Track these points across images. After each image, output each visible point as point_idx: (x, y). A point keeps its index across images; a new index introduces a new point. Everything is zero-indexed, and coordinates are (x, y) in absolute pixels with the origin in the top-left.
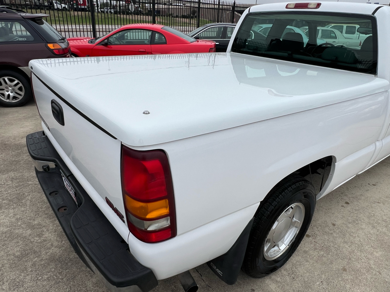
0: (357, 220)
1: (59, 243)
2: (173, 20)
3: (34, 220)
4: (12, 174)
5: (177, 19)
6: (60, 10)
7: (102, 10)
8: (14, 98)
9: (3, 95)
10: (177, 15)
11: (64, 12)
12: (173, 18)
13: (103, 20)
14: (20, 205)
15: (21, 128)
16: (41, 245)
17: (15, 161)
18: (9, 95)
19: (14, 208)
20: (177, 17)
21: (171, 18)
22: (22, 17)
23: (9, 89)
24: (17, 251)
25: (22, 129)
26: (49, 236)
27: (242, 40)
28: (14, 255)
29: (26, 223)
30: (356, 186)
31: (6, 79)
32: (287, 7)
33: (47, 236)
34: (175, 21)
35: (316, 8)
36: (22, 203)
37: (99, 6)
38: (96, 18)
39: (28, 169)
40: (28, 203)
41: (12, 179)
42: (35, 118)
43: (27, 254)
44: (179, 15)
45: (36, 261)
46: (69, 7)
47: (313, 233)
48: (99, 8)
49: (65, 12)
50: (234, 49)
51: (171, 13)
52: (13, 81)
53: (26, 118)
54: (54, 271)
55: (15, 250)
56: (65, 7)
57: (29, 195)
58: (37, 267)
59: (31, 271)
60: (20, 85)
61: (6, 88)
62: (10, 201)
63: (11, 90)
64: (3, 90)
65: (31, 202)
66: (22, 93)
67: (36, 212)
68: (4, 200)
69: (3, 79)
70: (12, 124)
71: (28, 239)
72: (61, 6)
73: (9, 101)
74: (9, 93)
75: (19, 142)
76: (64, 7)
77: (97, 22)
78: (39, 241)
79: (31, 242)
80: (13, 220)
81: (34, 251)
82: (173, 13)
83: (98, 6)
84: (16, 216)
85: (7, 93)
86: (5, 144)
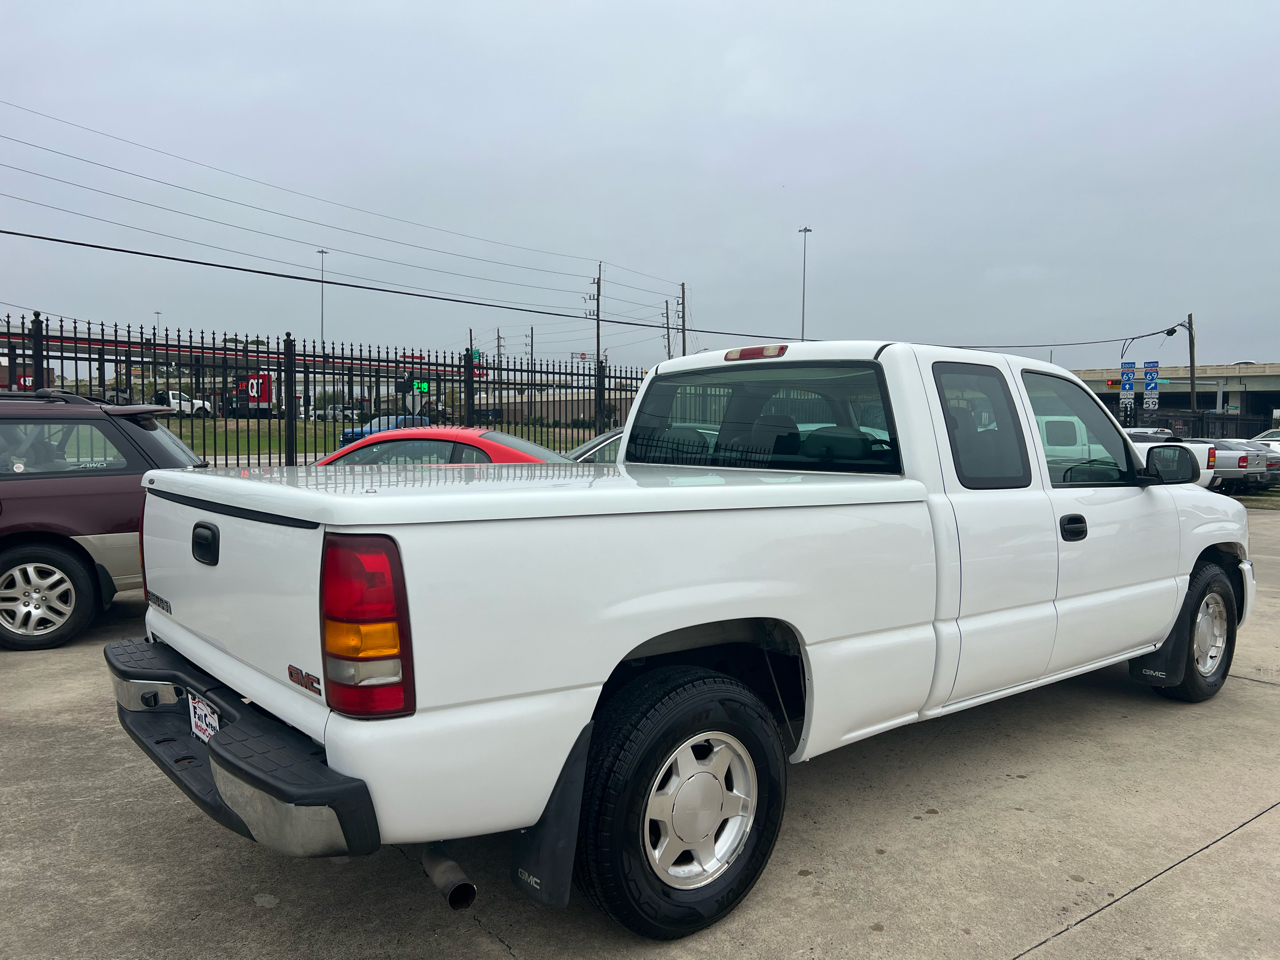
0: (947, 842)
1: (152, 905)
2: (545, 435)
3: (88, 866)
4: (30, 785)
5: (557, 430)
6: (188, 416)
7: (318, 412)
8: (43, 622)
9: (12, 614)
10: (557, 418)
11: (198, 423)
12: (545, 429)
13: (320, 441)
14: (50, 841)
15: (53, 693)
16: (104, 910)
17: (37, 759)
18: (29, 614)
19: (34, 848)
20: (556, 424)
21: (538, 429)
22: (105, 412)
23: (32, 598)
24: (43, 920)
25: (57, 696)
26: (126, 894)
27: (673, 443)
28: (35, 926)
29: (66, 873)
30: (971, 779)
31: (30, 569)
32: (726, 359)
33: (120, 893)
34: (551, 438)
35: (779, 355)
36: (55, 836)
37: (312, 403)
38: (300, 435)
39: (74, 774)
40: (72, 836)
41: (30, 795)
42: (95, 672)
43: (69, 925)
44: (563, 421)
45: (91, 936)
46: (214, 406)
47: (820, 867)
48: (311, 408)
49: (201, 421)
50: (631, 457)
51: (538, 415)
52: (50, 574)
53: (68, 673)
54: (136, 951)
55: (39, 918)
56: (203, 408)
57: (76, 822)
58: (94, 946)
59: (78, 952)
60: (67, 585)
61: (24, 594)
62: (24, 833)
63: (36, 600)
64: (14, 599)
65: (79, 836)
66: (68, 610)
67: (92, 852)
68: (7, 832)
69: (20, 570)
70: (30, 686)
71: (72, 901)
72: (192, 405)
73: (24, 631)
74: (31, 608)
75: (49, 722)
76: (199, 409)
77: (300, 446)
78: (100, 902)
79: (80, 905)
80: (34, 867)
81: (86, 919)
82: (545, 415)
83: (307, 403)
84: (41, 862)
85: (25, 610)
86: (9, 728)
